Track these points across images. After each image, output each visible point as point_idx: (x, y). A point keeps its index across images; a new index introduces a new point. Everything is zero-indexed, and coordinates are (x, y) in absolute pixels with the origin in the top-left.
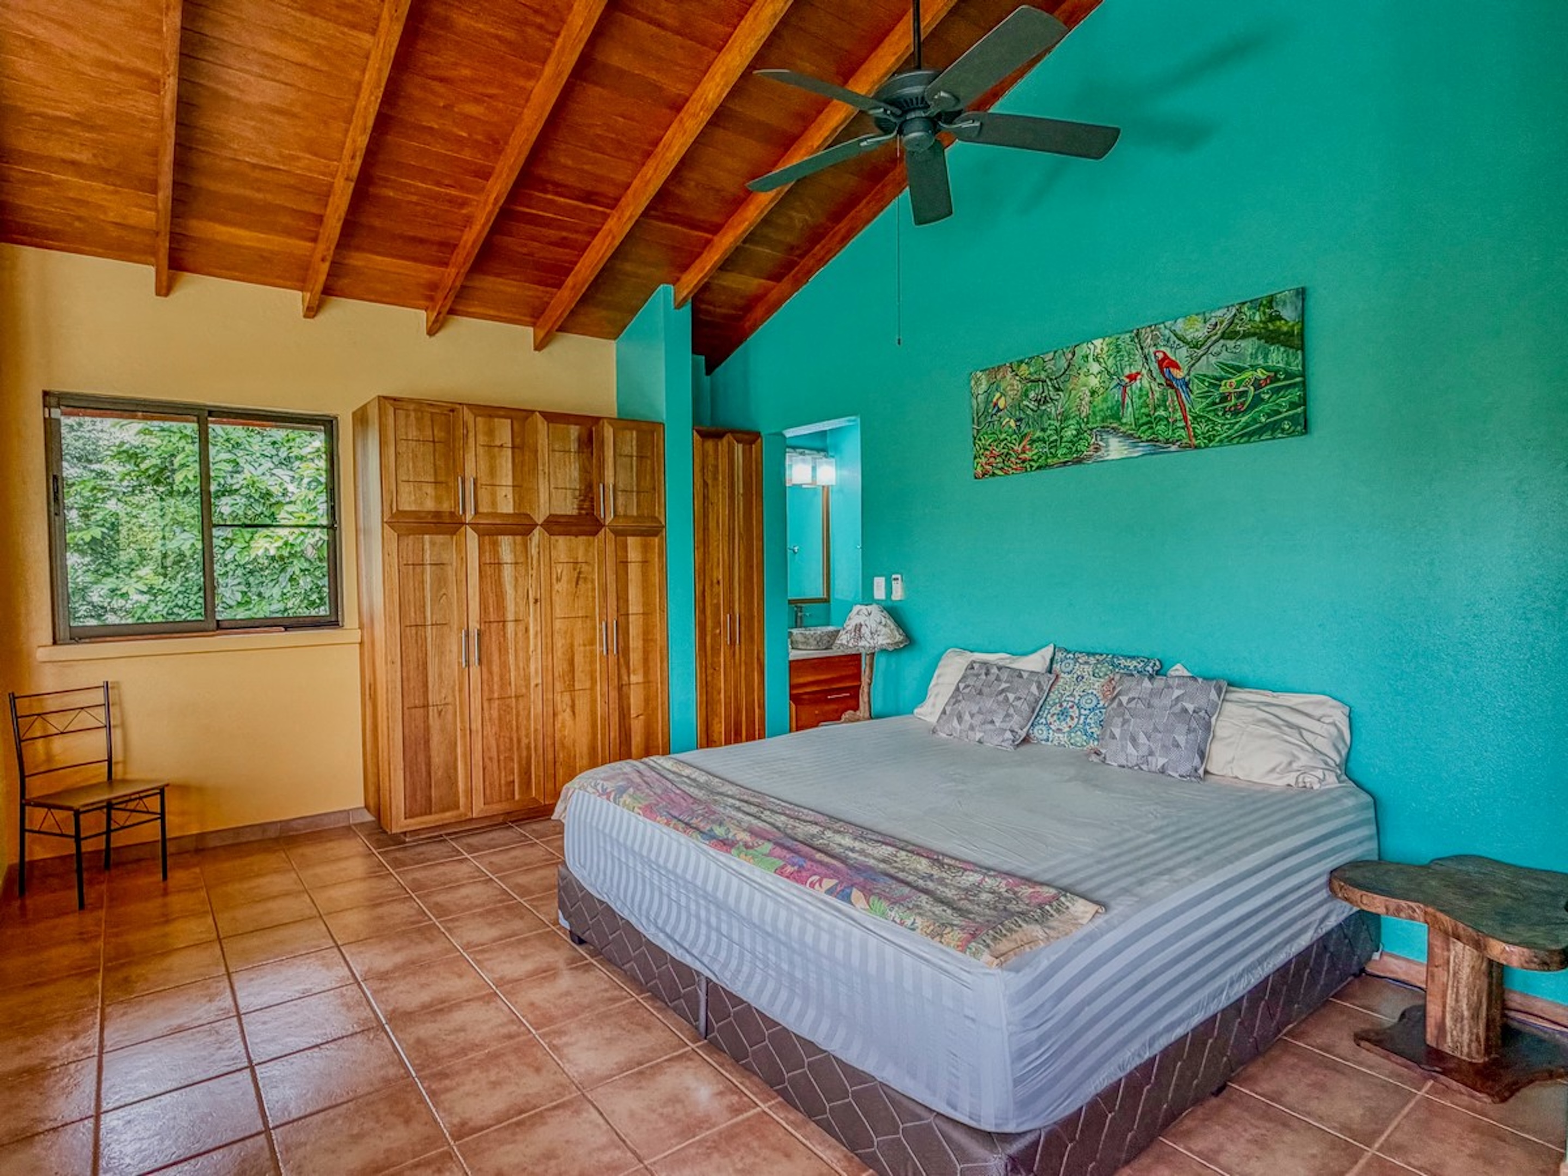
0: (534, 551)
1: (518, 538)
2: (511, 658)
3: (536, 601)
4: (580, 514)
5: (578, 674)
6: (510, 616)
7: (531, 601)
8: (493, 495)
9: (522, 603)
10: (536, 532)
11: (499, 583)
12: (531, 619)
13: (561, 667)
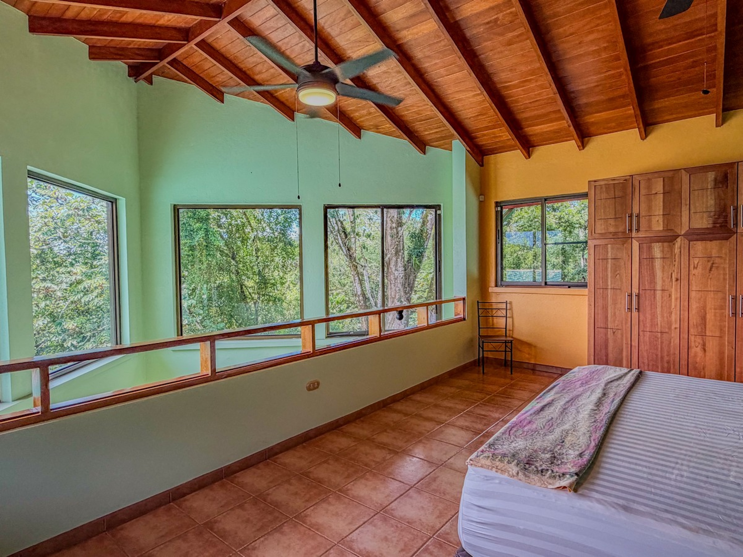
0: (677, 251)
1: (666, 244)
2: (659, 310)
3: (677, 280)
4: (715, 227)
5: (709, 326)
6: (659, 287)
7: (674, 279)
8: (650, 221)
9: (667, 281)
10: (679, 240)
11: (652, 269)
12: (673, 290)
13: (695, 319)
